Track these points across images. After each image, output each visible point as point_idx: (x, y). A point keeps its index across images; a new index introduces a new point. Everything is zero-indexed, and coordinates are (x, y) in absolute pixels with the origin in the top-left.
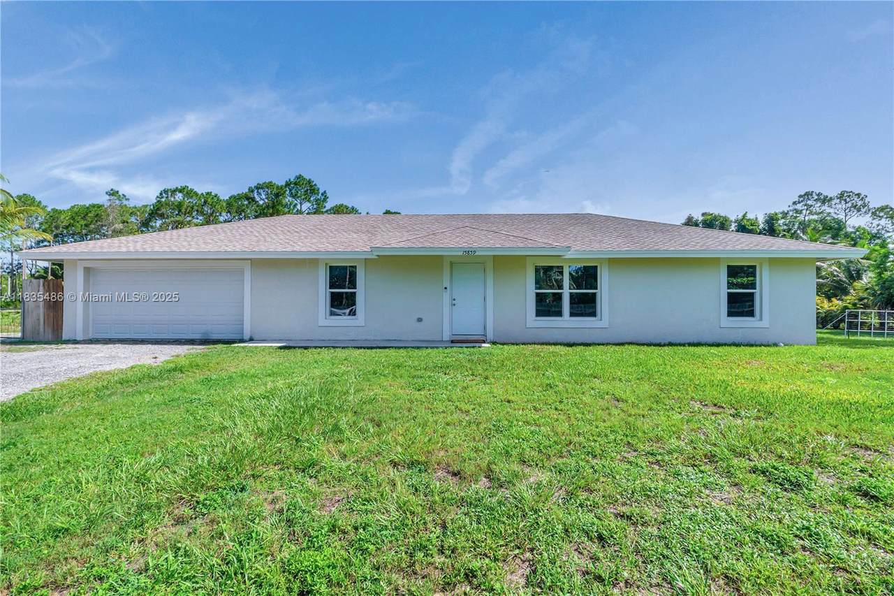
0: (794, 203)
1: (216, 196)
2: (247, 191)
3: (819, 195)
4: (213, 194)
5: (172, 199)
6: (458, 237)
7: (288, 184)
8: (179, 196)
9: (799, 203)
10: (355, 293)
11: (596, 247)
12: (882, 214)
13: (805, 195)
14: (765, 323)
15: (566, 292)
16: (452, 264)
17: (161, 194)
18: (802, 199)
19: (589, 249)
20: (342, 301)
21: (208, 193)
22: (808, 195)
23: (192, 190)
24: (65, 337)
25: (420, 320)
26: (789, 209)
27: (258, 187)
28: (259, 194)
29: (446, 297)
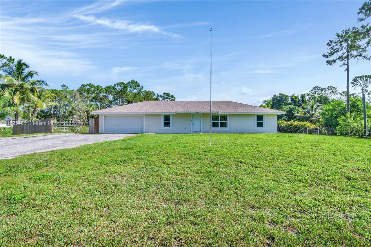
0: (311, 90)
1: (101, 87)
2: (114, 85)
3: (320, 87)
4: (100, 86)
5: (85, 88)
6: (194, 109)
7: (129, 83)
8: (88, 87)
9: (313, 90)
10: (170, 122)
11: (226, 111)
12: (344, 94)
13: (315, 87)
14: (265, 129)
15: (219, 122)
16: (193, 115)
17: (81, 86)
18: (314, 89)
19: (224, 112)
20: (167, 124)
21: (98, 86)
22: (316, 88)
23: (93, 85)
24: (99, 133)
25: (185, 128)
26: (309, 92)
27: (118, 84)
28: (117, 86)
29: (192, 123)
